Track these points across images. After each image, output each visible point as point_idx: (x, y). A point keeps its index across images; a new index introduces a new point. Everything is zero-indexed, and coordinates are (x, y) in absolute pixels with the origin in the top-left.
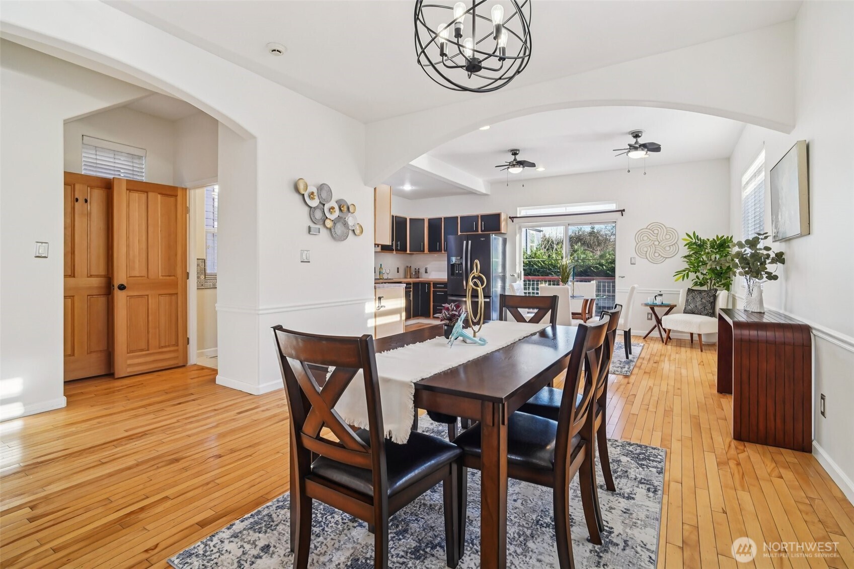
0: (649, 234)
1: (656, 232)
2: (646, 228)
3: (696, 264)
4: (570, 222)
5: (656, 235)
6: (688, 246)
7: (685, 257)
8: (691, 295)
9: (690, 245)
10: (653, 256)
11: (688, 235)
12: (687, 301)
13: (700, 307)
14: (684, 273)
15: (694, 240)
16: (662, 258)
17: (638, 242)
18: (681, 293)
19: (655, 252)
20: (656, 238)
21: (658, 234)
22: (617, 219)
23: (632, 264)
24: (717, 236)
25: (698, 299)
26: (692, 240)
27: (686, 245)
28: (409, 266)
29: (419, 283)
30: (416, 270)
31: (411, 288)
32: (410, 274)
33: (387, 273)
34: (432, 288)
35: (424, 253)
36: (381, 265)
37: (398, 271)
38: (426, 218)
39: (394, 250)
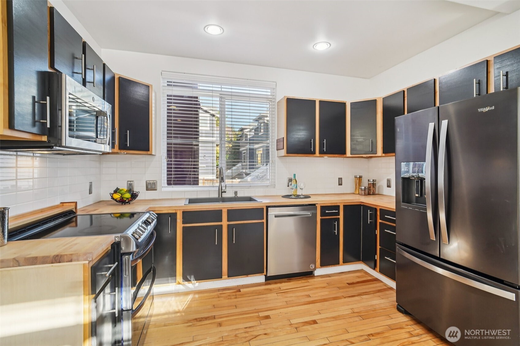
28: (358, 177)
29: (361, 205)
30: (369, 182)
31: (338, 214)
32: (359, 188)
33: (300, 189)
34: (378, 217)
35: (376, 155)
36: (295, 175)
37: (340, 183)
38: (379, 98)
39: (315, 153)
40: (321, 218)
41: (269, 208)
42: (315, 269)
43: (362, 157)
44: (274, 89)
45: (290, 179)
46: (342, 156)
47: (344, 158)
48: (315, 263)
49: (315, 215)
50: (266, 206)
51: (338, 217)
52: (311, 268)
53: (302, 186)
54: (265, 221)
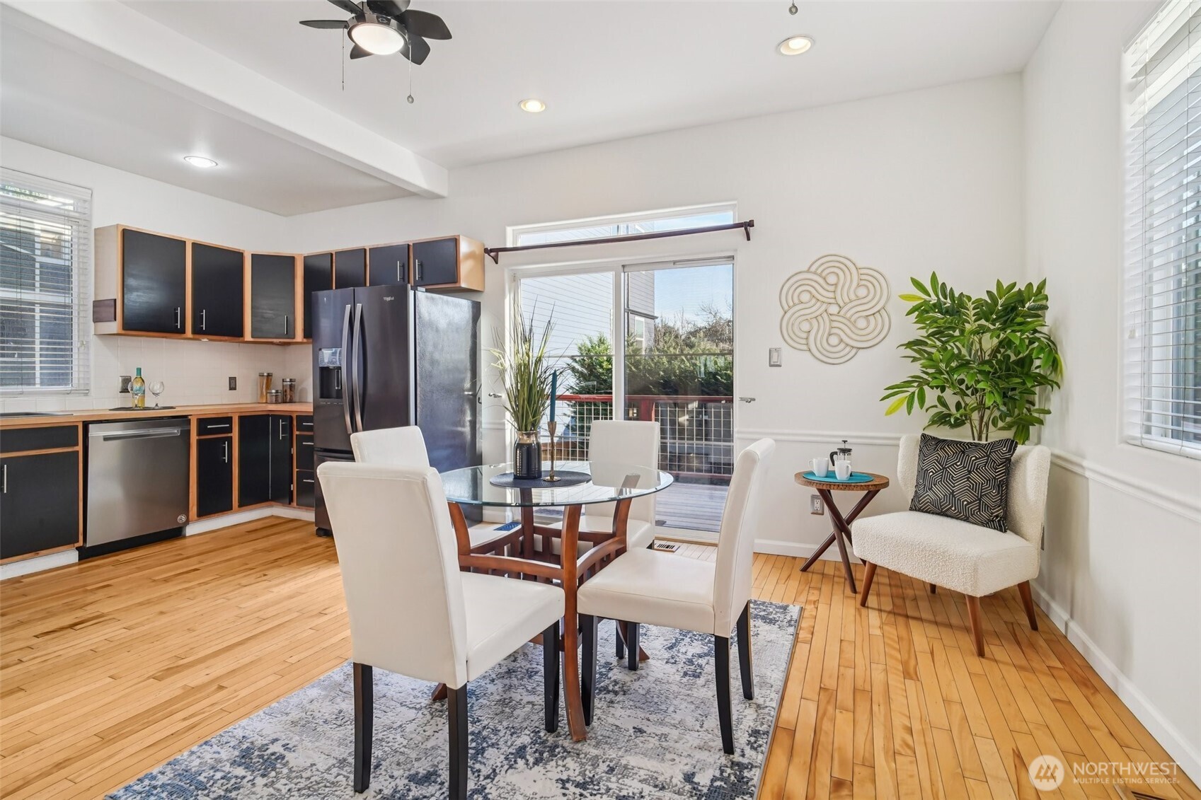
0: (814, 284)
1: (832, 279)
2: (808, 271)
3: (943, 365)
4: (627, 259)
5: (832, 288)
6: (917, 313)
7: (910, 345)
8: (934, 457)
9: (922, 311)
10: (825, 344)
11: (917, 284)
12: (922, 473)
13: (966, 499)
14: (911, 390)
15: (934, 296)
16: (848, 349)
17: (786, 307)
18: (902, 443)
19: (830, 335)
20: (831, 295)
21: (836, 285)
22: (736, 250)
23: (771, 366)
24: (999, 284)
25: (958, 472)
26: (927, 298)
27: (909, 313)
28: (265, 374)
29: (268, 416)
30: (285, 383)
31: (230, 430)
32: (267, 393)
33: (153, 394)
34: (295, 428)
35: (294, 341)
36: (139, 370)
37: (233, 386)
38: (299, 255)
39: (183, 332)
40: (197, 438)
41: (90, 425)
42: (187, 522)
43: (272, 343)
44: (85, 201)
45: (127, 379)
46: (237, 339)
47: (241, 344)
48: (187, 512)
49: (187, 434)
50: (83, 422)
51: (229, 435)
52: (180, 522)
53: (157, 388)
54: (80, 448)
